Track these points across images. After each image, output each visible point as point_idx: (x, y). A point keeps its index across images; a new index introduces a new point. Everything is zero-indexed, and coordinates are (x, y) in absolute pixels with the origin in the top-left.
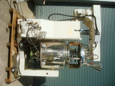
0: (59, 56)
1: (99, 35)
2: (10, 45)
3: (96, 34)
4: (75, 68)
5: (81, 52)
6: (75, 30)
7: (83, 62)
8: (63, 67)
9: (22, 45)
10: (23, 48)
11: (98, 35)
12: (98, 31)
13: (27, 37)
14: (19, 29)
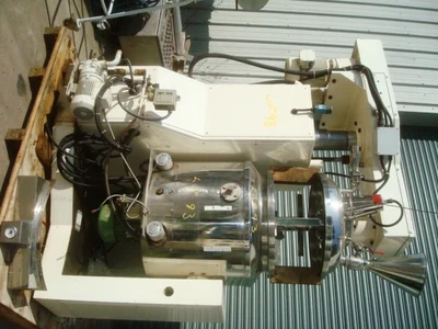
0: (229, 198)
1: (392, 126)
2: (21, 135)
3: (379, 124)
4: (301, 283)
5: (327, 201)
6: (294, 112)
7: (335, 249)
8: (248, 268)
9: (72, 153)
10: (72, 169)
11: (386, 126)
12: (387, 113)
13: (96, 107)
14: (72, 80)
